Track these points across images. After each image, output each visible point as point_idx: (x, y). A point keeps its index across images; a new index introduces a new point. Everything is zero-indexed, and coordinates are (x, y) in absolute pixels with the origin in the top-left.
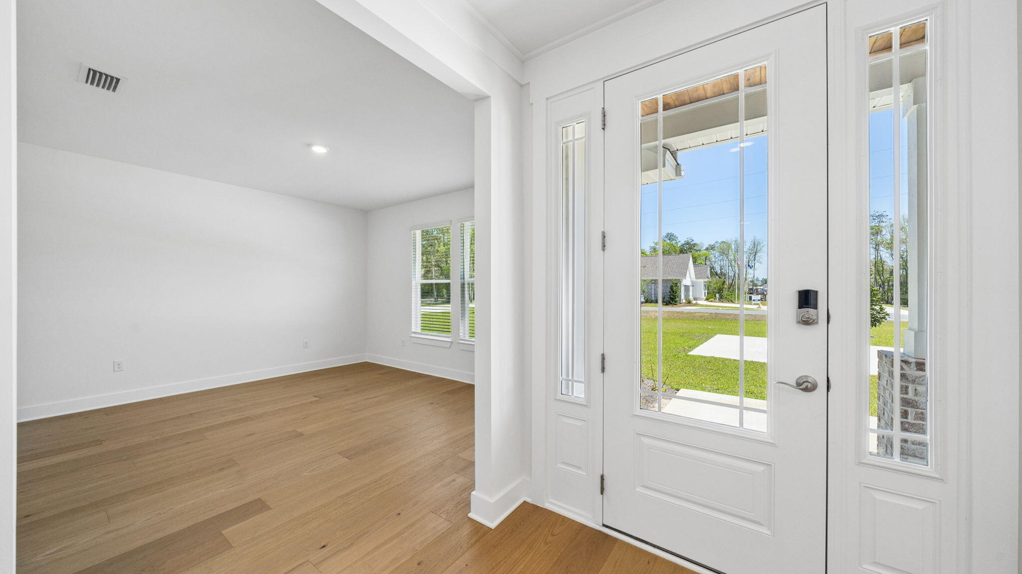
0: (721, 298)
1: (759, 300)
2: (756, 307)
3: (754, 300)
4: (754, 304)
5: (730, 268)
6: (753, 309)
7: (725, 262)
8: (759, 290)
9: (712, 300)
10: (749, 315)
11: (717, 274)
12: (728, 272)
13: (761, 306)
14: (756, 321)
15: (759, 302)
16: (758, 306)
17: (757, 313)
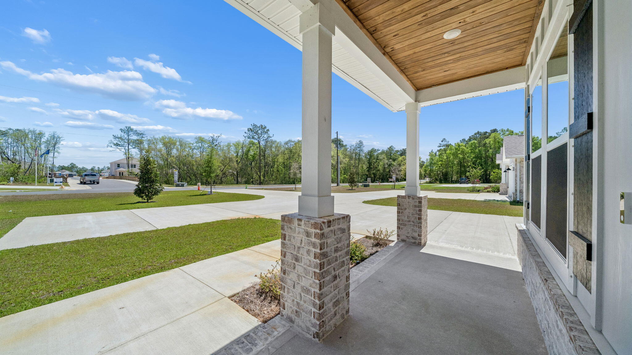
0: (16, 181)
1: (61, 182)
2: (58, 188)
3: (56, 182)
4: (56, 186)
5: (27, 154)
6: (56, 190)
7: (19, 148)
8: (57, 175)
9: (5, 183)
10: (54, 194)
11: (9, 159)
12: (23, 157)
13: (63, 187)
14: (64, 199)
15: (62, 184)
16: (60, 187)
17: (60, 193)
